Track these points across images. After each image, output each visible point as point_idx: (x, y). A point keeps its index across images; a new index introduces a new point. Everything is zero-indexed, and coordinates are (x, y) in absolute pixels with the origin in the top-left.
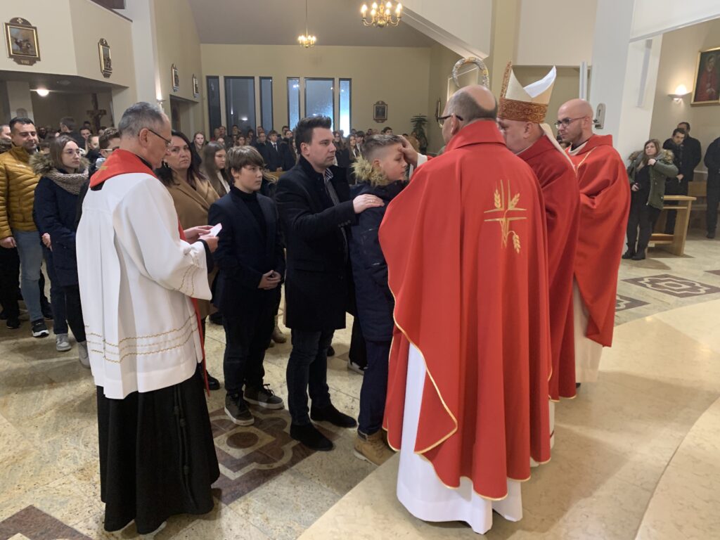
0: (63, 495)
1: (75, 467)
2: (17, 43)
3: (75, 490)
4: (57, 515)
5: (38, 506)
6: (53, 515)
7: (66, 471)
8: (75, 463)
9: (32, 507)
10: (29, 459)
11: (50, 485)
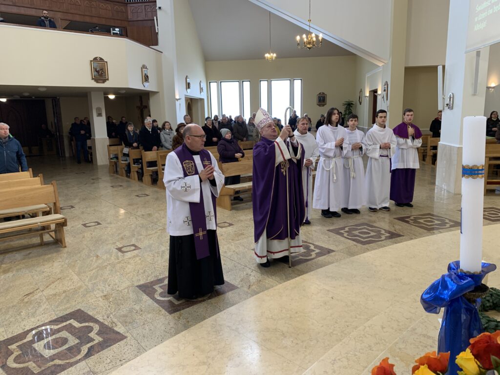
0: (95, 306)
1: (102, 294)
2: (96, 71)
3: (101, 304)
4: (91, 313)
5: (82, 309)
6: (89, 313)
7: (97, 296)
8: (103, 293)
9: (80, 309)
10: (82, 290)
11: (90, 301)
